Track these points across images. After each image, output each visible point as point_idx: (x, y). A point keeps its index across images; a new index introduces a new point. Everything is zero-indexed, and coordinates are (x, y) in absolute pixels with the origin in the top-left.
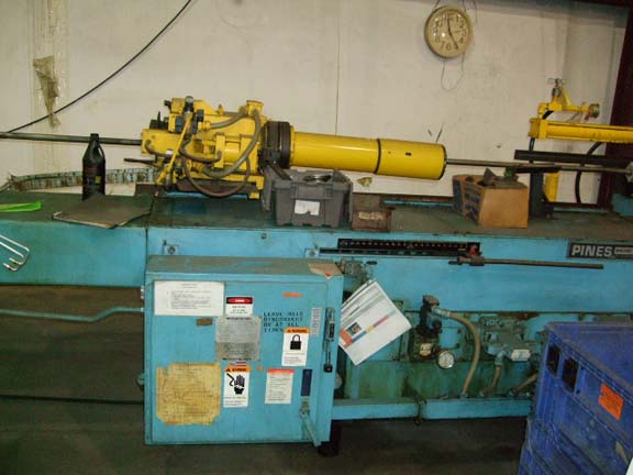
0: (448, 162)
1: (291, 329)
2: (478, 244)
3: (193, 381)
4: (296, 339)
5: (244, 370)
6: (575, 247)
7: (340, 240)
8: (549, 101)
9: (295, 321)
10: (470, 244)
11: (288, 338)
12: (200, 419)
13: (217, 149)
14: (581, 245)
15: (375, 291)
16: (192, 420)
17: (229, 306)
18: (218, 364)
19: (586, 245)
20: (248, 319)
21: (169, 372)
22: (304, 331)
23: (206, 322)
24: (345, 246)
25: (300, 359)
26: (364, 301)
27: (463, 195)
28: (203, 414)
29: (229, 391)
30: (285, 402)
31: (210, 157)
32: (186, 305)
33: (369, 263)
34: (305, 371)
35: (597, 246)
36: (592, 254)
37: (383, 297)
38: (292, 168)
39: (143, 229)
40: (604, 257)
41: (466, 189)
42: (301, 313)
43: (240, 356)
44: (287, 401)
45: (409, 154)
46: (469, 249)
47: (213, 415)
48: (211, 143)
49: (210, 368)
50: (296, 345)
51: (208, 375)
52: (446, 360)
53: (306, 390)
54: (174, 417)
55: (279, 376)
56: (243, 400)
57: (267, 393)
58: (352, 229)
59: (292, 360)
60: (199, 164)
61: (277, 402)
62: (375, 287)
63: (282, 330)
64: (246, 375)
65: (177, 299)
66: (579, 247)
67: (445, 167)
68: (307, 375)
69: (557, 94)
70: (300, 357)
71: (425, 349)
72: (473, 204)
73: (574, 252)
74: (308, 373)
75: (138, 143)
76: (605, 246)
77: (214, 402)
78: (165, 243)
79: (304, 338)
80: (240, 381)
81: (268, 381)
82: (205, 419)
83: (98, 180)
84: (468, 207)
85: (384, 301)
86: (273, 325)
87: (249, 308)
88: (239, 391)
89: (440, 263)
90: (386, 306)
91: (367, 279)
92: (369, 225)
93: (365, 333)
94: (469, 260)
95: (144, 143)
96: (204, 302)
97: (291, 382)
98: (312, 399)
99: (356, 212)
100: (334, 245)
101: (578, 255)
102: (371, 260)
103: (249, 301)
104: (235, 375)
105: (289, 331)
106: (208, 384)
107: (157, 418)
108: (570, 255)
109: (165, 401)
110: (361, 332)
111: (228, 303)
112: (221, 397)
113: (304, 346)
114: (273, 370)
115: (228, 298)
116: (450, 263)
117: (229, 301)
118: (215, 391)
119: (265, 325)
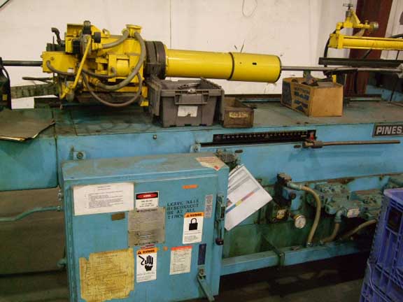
0: (283, 69)
1: (189, 214)
2: (315, 131)
3: (110, 266)
4: (194, 222)
5: (153, 251)
6: (378, 128)
7: (215, 136)
8: (344, 21)
9: (192, 207)
10: (309, 131)
11: (187, 222)
12: (118, 295)
13: (109, 65)
14: (382, 126)
15: (243, 174)
16: (111, 296)
17: (139, 202)
18: (131, 249)
19: (385, 126)
20: (153, 210)
21: (90, 261)
22: (200, 215)
23: (120, 216)
24: (219, 141)
25: (197, 237)
26: (234, 181)
27: (292, 93)
28: (120, 290)
29: (141, 269)
30: (186, 271)
31: (104, 72)
32: (101, 204)
33: (237, 152)
34: (200, 246)
35: (392, 126)
36: (389, 133)
37: (249, 177)
38: (167, 79)
39: (53, 138)
40: (396, 134)
41: (296, 89)
42: (197, 201)
43: (149, 241)
44: (188, 270)
45: (255, 64)
46: (309, 136)
47: (128, 289)
48: (104, 61)
49: (124, 254)
50: (193, 227)
51: (123, 259)
52: (300, 222)
53: (202, 260)
54: (96, 296)
55: (180, 252)
56: (153, 275)
57: (171, 266)
58: (224, 127)
59: (190, 238)
60: (95, 79)
61: (179, 272)
62: (243, 170)
63: (182, 216)
64: (154, 255)
65: (93, 200)
66: (381, 128)
67: (281, 72)
68: (202, 249)
69: (349, 15)
70: (197, 235)
71: (281, 213)
72: (301, 100)
73: (378, 132)
74: (203, 247)
75: (39, 64)
76: (398, 126)
77: (129, 280)
78: (73, 150)
79: (200, 221)
80: (150, 260)
81: (172, 257)
82: (122, 294)
83: (5, 97)
84: (297, 102)
85: (250, 180)
86: (175, 213)
87: (155, 201)
88: (148, 268)
89: (288, 147)
90: (253, 184)
91: (237, 165)
92: (237, 122)
93: (235, 206)
94: (312, 144)
95: (44, 63)
96: (118, 200)
97: (190, 255)
98: (207, 267)
99: (227, 112)
100: (210, 140)
101: (380, 134)
102: (238, 149)
103: (155, 195)
104: (145, 256)
105: (188, 216)
106: (124, 267)
107: (81, 299)
108: (375, 134)
109: (88, 285)
110: (231, 205)
111: (137, 199)
112: (135, 275)
113: (200, 227)
114: (175, 248)
115: (137, 195)
116: (295, 147)
117: (138, 197)
118: (130, 271)
119: (169, 213)
